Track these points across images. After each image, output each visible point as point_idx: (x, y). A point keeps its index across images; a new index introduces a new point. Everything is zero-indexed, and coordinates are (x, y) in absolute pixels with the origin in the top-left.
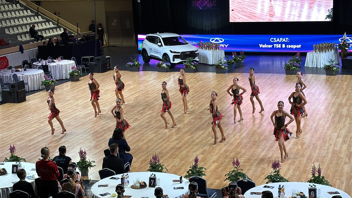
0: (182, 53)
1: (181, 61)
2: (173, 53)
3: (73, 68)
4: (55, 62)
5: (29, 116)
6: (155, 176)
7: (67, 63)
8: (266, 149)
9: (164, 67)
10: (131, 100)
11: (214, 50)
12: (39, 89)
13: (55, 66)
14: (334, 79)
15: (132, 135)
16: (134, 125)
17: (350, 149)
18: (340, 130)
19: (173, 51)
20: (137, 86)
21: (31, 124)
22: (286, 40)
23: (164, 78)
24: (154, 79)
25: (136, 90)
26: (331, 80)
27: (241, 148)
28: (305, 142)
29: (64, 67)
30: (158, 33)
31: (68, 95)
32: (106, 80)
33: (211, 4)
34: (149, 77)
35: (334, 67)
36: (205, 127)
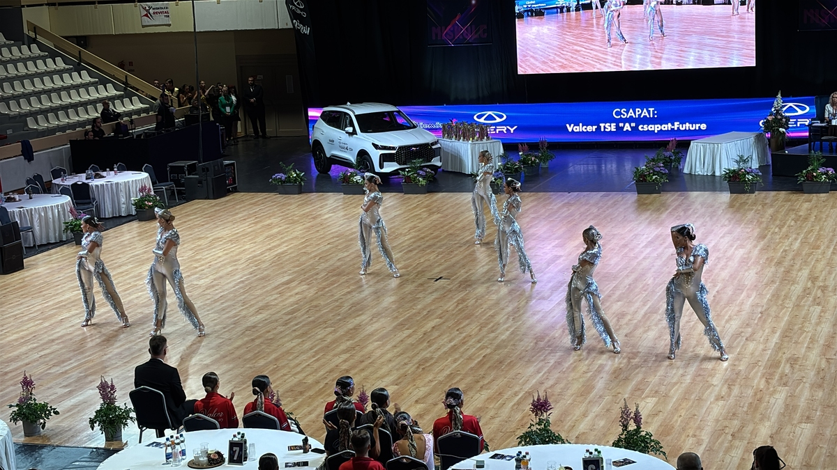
0: (401, 148)
1: (398, 167)
2: (380, 149)
3: (143, 189)
4: (104, 177)
5: (21, 304)
6: (243, 436)
7: (130, 180)
8: (546, 370)
9: (358, 183)
10: (264, 262)
11: (477, 140)
12: (61, 241)
13: (102, 185)
14: (747, 201)
15: (247, 342)
16: (256, 319)
17: (739, 365)
18: (727, 321)
19: (379, 144)
20: (288, 228)
21: (21, 322)
22: (649, 112)
23: (355, 207)
24: (330, 210)
25: (282, 238)
26: (738, 205)
27: (489, 367)
28: (640, 350)
29: (122, 187)
30: (348, 103)
31: (124, 252)
32: (220, 217)
33: (476, 33)
34: (321, 207)
35: (748, 173)
36: (417, 321)
